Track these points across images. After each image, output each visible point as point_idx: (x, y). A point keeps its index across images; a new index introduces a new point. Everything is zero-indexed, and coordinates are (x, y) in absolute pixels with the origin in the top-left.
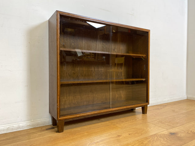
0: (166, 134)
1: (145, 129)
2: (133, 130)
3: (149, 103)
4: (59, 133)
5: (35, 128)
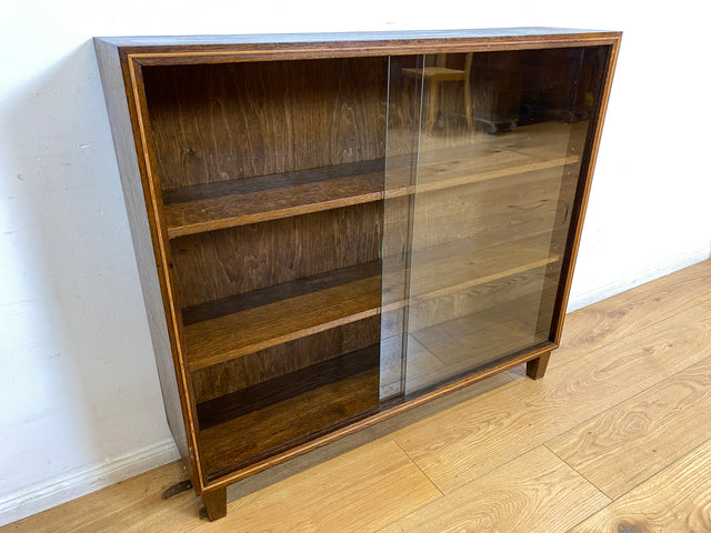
0: (605, 529)
1: (530, 493)
2: (482, 501)
3: (558, 344)
4: (211, 521)
5: (121, 486)
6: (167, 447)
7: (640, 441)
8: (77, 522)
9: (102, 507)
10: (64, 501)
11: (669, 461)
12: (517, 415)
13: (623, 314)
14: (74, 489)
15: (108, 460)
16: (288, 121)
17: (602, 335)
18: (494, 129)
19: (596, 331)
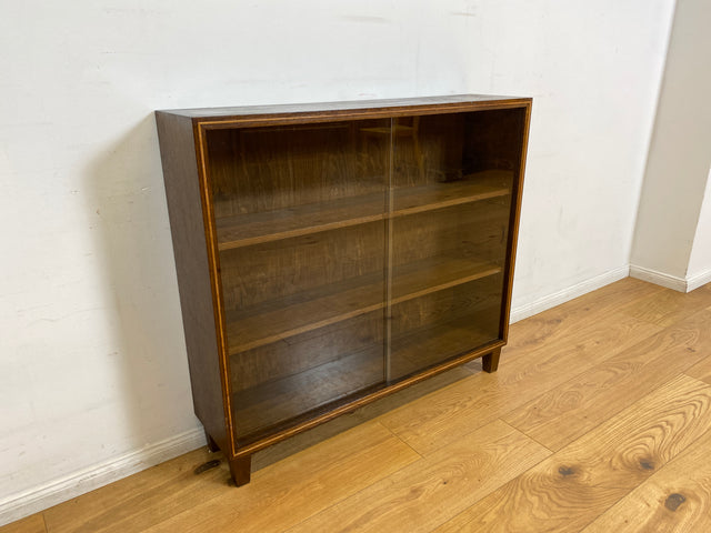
0: (549, 472)
1: (490, 452)
2: (454, 460)
3: (506, 342)
4: (238, 486)
5: (158, 468)
6: (193, 435)
7: (574, 412)
8: (126, 495)
9: (145, 484)
10: (113, 480)
11: (597, 423)
12: (478, 398)
13: (559, 321)
14: (122, 470)
15: (148, 446)
16: (291, 169)
17: (543, 338)
18: (444, 178)
19: (538, 335)
